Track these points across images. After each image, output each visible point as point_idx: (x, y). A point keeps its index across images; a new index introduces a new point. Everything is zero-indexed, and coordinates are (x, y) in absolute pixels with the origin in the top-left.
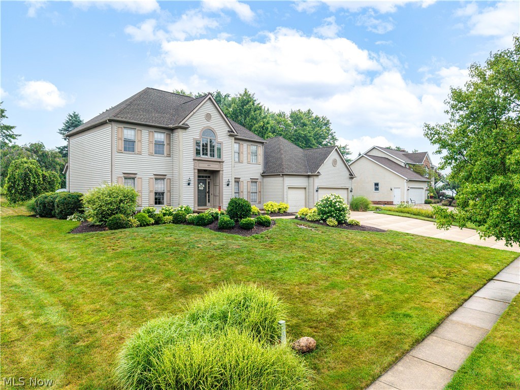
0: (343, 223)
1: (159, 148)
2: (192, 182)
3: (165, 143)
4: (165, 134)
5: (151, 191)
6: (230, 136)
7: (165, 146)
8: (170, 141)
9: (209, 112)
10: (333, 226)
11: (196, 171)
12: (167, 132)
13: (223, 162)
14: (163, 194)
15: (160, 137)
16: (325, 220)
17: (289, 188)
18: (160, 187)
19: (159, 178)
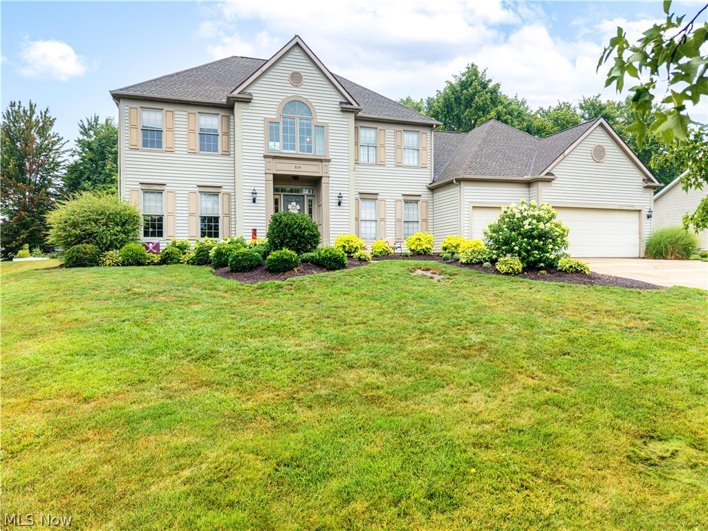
0: (542, 268)
1: (207, 140)
2: (261, 197)
3: (219, 132)
4: (220, 116)
5: (191, 215)
6: (344, 111)
7: (220, 138)
8: (229, 128)
9: (298, 70)
10: (507, 274)
11: (271, 177)
12: (222, 113)
13: (329, 161)
14: (216, 219)
15: (212, 122)
16: (494, 262)
17: (473, 207)
18: (209, 207)
19: (212, 191)
